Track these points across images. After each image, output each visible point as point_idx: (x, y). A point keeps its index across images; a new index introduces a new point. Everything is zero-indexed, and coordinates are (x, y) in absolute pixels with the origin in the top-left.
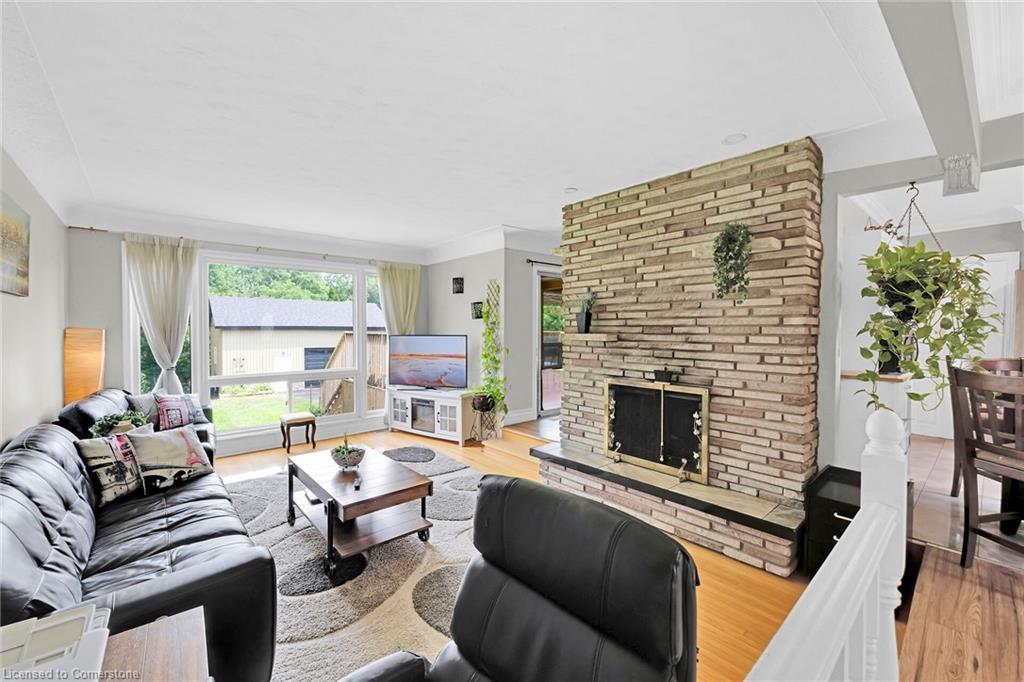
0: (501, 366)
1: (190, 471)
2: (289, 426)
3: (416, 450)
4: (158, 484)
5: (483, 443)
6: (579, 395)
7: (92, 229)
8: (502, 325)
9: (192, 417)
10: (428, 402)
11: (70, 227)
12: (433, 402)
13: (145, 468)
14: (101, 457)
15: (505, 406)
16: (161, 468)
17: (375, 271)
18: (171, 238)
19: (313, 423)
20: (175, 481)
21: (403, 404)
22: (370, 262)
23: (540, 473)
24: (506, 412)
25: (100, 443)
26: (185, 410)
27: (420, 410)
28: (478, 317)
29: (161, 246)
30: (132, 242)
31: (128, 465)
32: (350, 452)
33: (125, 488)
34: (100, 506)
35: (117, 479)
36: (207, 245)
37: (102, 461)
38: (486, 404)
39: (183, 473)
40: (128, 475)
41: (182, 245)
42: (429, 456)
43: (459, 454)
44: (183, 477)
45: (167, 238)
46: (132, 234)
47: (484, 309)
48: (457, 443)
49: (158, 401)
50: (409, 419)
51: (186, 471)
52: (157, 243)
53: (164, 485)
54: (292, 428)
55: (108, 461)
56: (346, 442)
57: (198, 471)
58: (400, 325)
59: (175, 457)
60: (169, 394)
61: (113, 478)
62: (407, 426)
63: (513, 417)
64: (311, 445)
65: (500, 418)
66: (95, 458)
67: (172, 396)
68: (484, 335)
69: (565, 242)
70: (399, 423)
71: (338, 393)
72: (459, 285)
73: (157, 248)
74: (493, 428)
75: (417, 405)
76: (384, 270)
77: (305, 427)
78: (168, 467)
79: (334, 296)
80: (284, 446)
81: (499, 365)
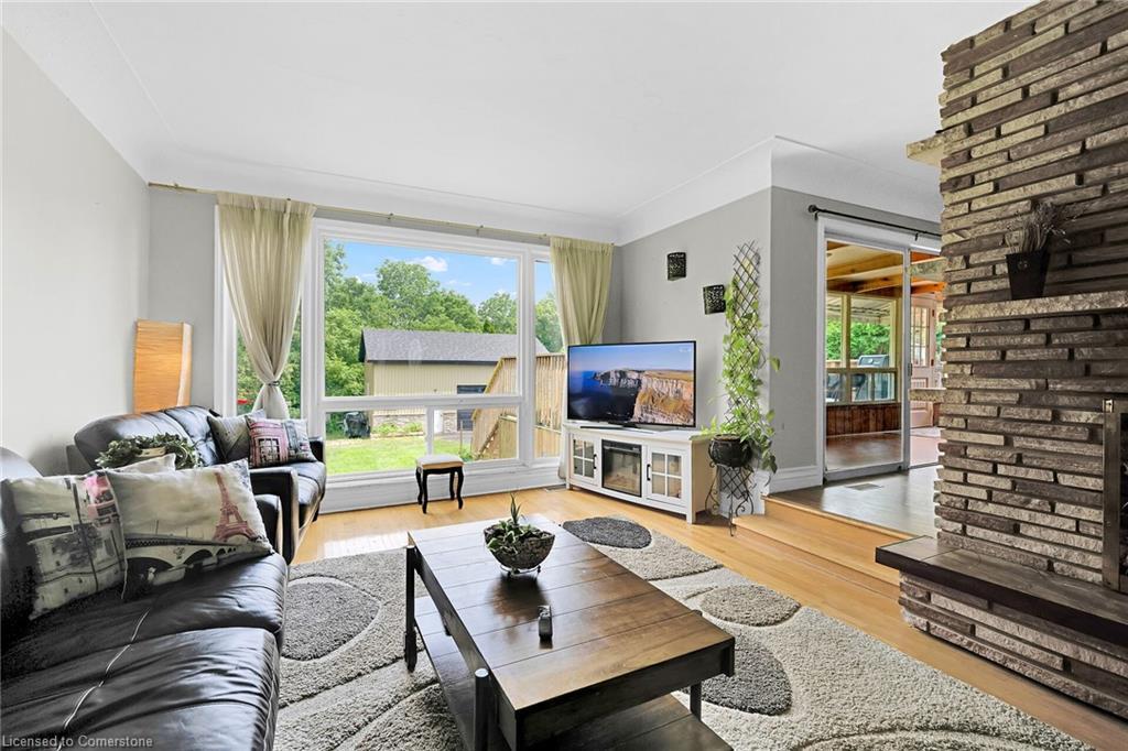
0: (764, 391)
1: (222, 551)
2: (427, 472)
3: (614, 523)
4: (151, 576)
5: (734, 521)
6: (999, 440)
7: (176, 187)
8: (766, 318)
9: (293, 452)
10: (630, 446)
11: (150, 184)
12: (640, 447)
13: (134, 543)
14: (49, 515)
15: (773, 458)
16: (163, 542)
17: (548, 253)
18: (276, 200)
19: (459, 469)
20: (187, 570)
21: (590, 450)
22: (543, 241)
23: (902, 602)
24: (774, 469)
25: (54, 485)
26: (285, 442)
27: (618, 459)
28: (715, 311)
29: (263, 211)
30: (226, 205)
31: (104, 531)
32: (522, 539)
33: (89, 581)
34: (31, 618)
35: (75, 562)
36: (322, 213)
37: (51, 523)
38: (735, 455)
39: (208, 554)
40: (101, 554)
41: (288, 211)
42: (639, 537)
43: (688, 535)
44: (206, 562)
45: (270, 199)
46: (227, 194)
47: (729, 295)
48: (683, 517)
49: (250, 426)
50: (598, 472)
51: (213, 550)
52: (257, 207)
53: (164, 578)
54: (429, 476)
55: (62, 522)
56: (515, 516)
57: (240, 550)
58: (582, 332)
59: (192, 523)
60: (268, 417)
61: (64, 559)
62: (595, 483)
63: (789, 478)
64: (456, 503)
65: (760, 482)
66: (37, 516)
67: (269, 420)
68: (727, 338)
69: (953, 120)
70: (582, 477)
71: (494, 434)
72: (678, 266)
73: (257, 215)
74: (746, 494)
75: (611, 452)
76: (561, 251)
77: (448, 475)
78: (175, 542)
79: (489, 329)
80: (420, 503)
81: (759, 388)
